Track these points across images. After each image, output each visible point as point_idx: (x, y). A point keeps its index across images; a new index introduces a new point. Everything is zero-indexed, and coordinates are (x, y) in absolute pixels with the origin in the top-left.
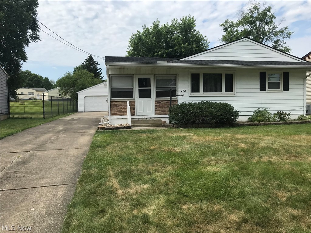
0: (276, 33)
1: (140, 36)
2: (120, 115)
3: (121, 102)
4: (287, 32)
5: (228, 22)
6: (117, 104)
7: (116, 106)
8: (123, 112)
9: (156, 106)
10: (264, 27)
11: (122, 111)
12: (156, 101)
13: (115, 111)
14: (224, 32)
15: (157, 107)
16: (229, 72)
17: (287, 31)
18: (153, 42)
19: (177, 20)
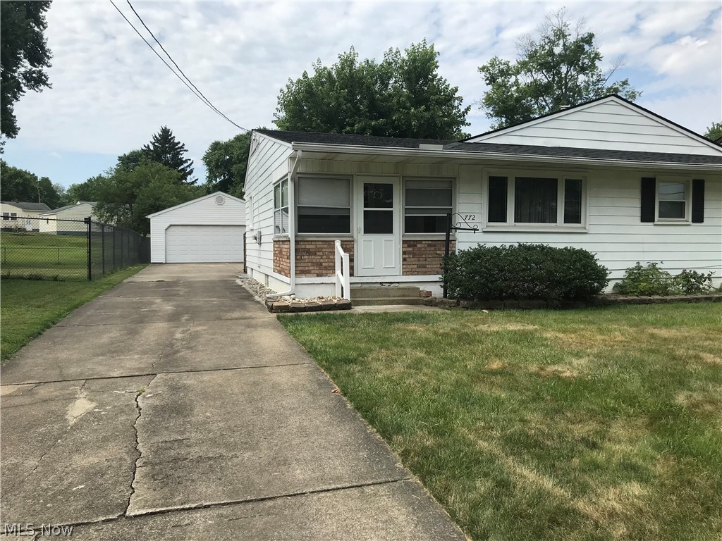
0: (602, 92)
1: (309, 85)
2: (318, 275)
3: (321, 243)
4: (627, 92)
5: (498, 63)
6: (310, 247)
7: (309, 252)
8: (326, 268)
9: (404, 253)
10: (577, 78)
11: (324, 264)
12: (404, 242)
13: (306, 265)
14: (487, 84)
15: (407, 256)
16: (574, 176)
17: (626, 90)
18: (341, 99)
19: (397, 52)
